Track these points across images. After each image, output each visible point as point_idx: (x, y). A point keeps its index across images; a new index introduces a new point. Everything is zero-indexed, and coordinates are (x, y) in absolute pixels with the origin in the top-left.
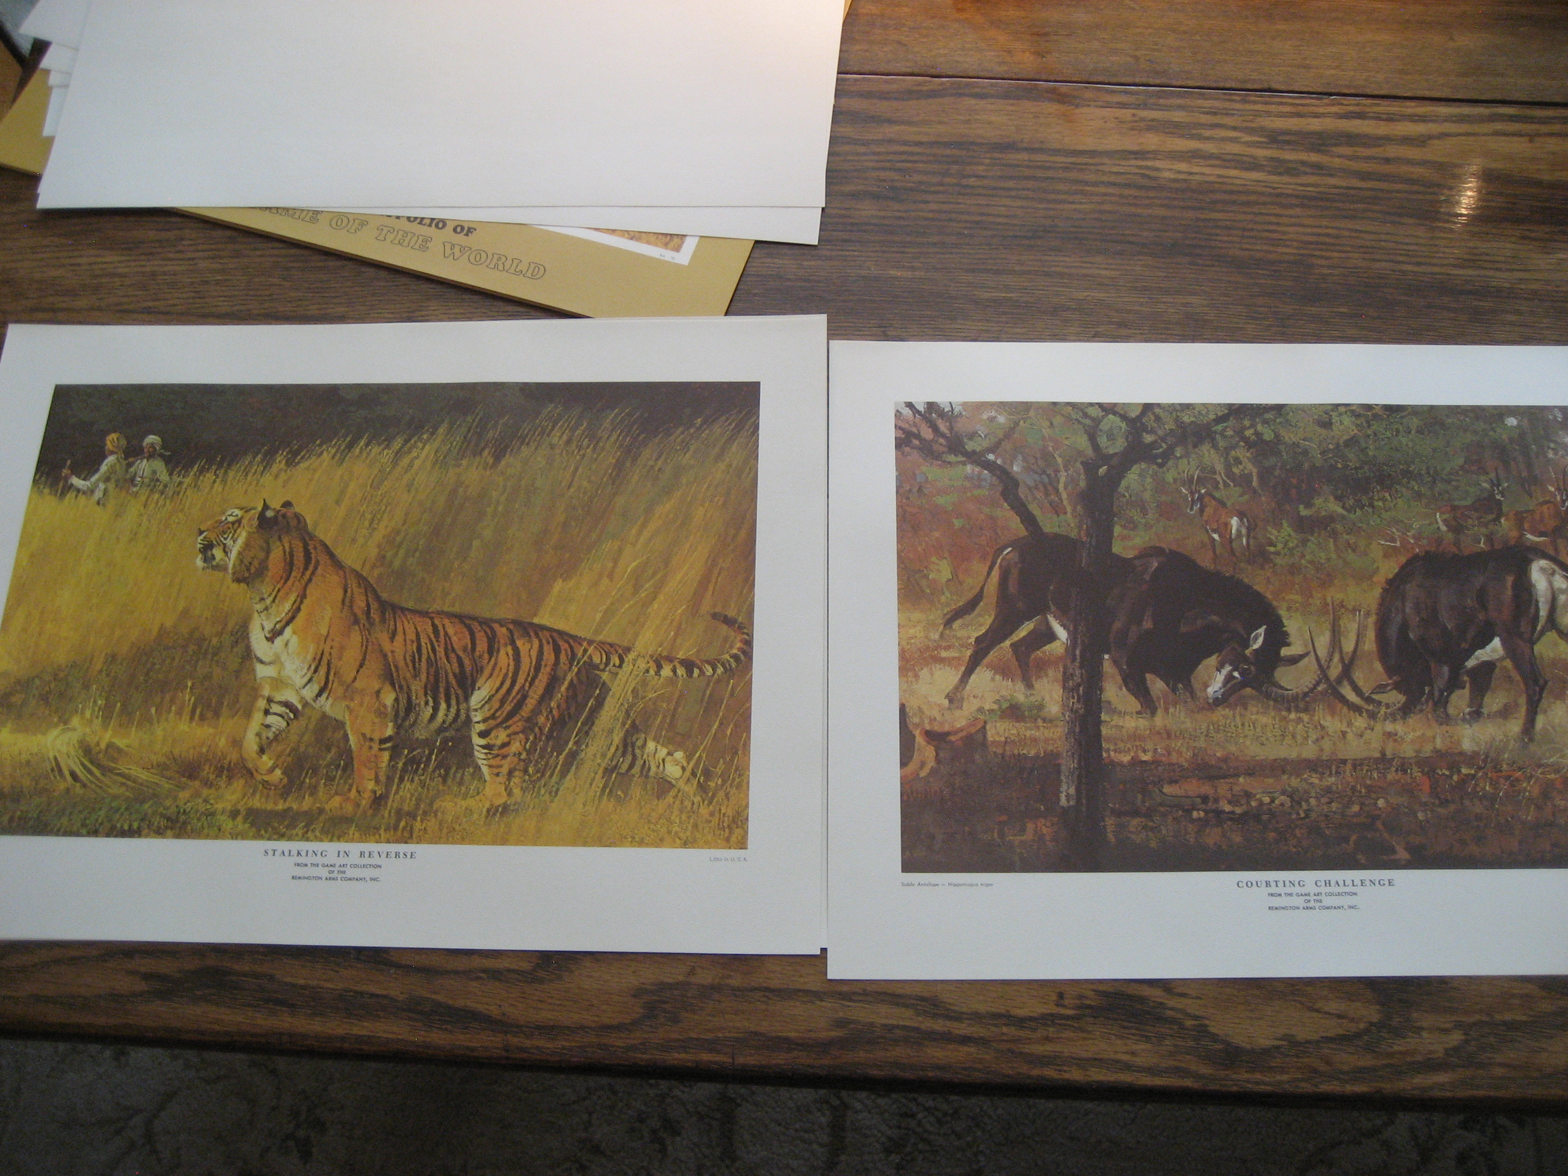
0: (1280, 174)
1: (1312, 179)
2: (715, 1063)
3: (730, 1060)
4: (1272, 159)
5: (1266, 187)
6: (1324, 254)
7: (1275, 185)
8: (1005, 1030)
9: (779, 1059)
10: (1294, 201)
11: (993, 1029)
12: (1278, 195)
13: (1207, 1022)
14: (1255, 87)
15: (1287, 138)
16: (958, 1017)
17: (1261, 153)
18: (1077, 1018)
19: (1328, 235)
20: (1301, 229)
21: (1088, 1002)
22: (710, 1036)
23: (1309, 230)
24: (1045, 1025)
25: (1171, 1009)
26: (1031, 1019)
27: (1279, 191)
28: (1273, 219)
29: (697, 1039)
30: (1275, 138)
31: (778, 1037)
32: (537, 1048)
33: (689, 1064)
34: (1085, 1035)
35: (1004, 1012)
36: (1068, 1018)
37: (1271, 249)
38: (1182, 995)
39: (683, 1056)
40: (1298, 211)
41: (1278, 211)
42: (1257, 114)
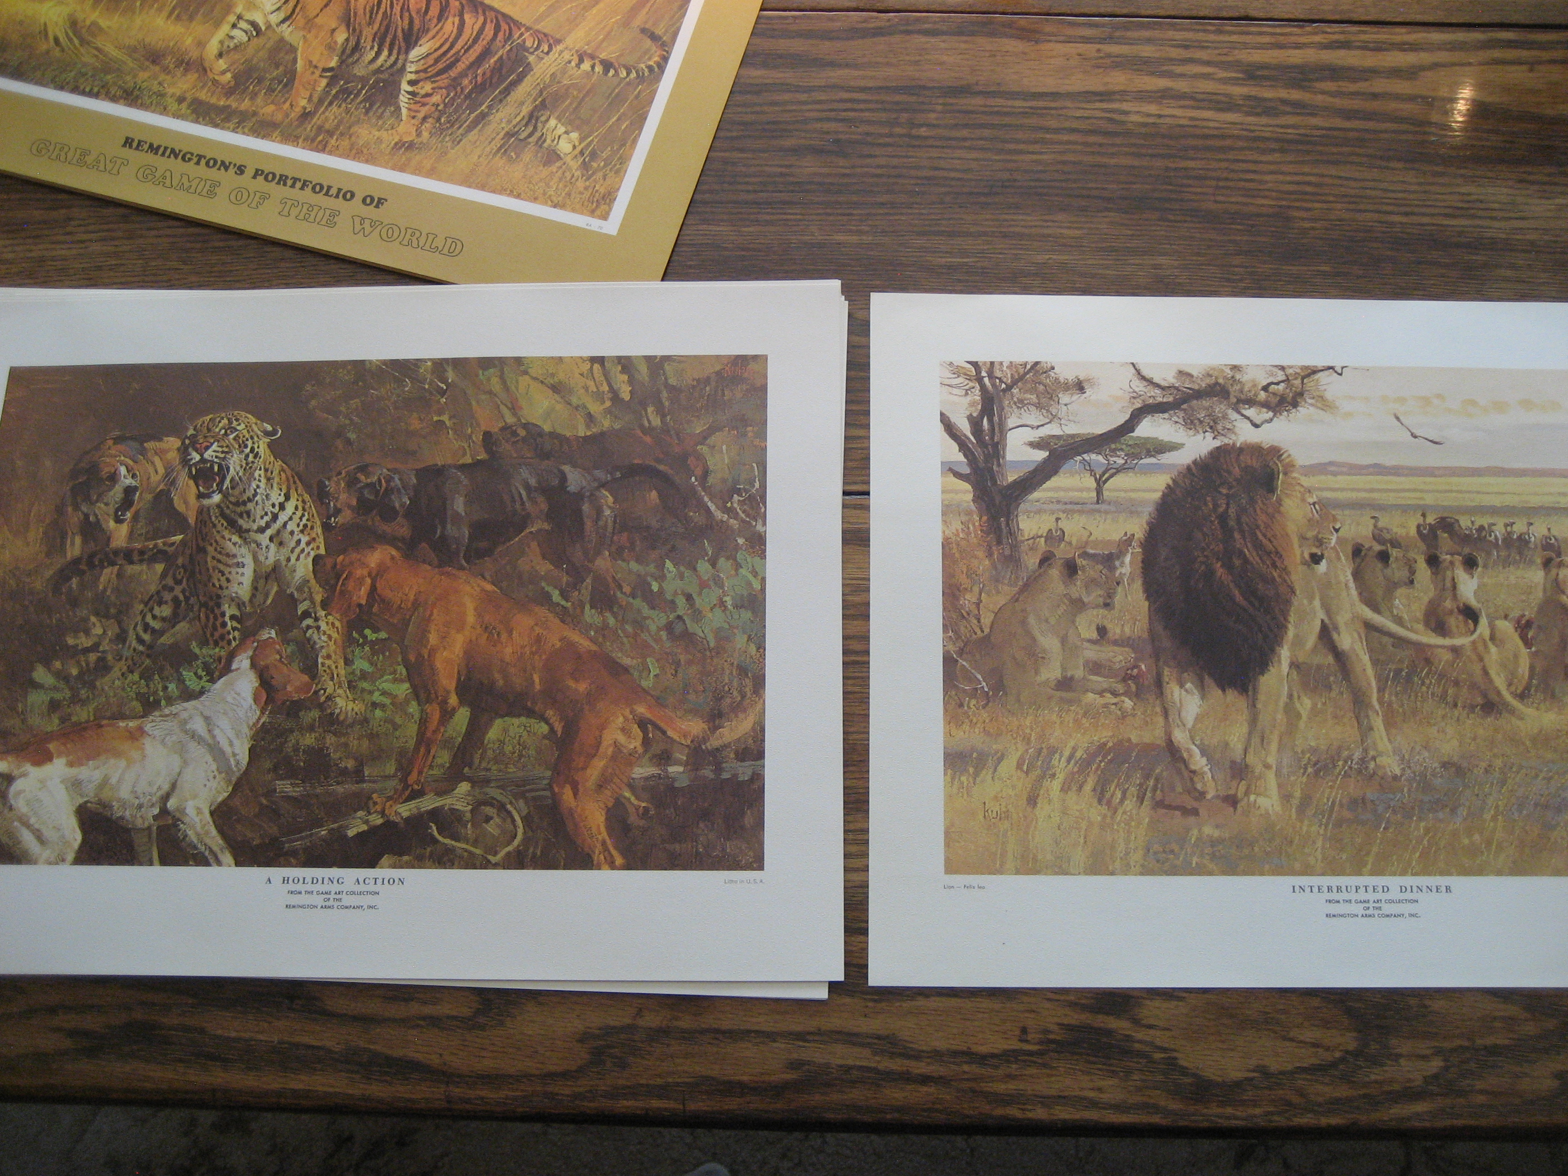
0: (1258, 115)
1: (1291, 120)
2: (666, 1109)
3: (681, 1107)
4: (1248, 98)
5: (1243, 129)
6: (1305, 205)
7: (1252, 128)
8: (966, 1068)
9: (733, 1104)
10: (1274, 145)
11: (953, 1067)
12: (1256, 139)
13: (1175, 1054)
14: (1231, 14)
15: (1265, 73)
16: (917, 1056)
17: (1238, 91)
18: (1040, 1053)
19: (1309, 183)
20: (1281, 177)
21: (1051, 1036)
22: (659, 1081)
23: (1289, 178)
24: (1008, 1062)
25: (1140, 1042)
26: (993, 1056)
27: (1257, 134)
28: (1252, 167)
29: (647, 1085)
30: (1252, 73)
31: (730, 1082)
32: (482, 1098)
33: (638, 1112)
34: (1048, 1071)
35: (965, 1049)
36: (1031, 1053)
37: (1249, 200)
38: (1150, 1027)
39: (631, 1103)
40: (1277, 156)
41: (1256, 156)
42: (1233, 46)
